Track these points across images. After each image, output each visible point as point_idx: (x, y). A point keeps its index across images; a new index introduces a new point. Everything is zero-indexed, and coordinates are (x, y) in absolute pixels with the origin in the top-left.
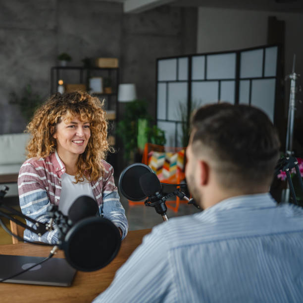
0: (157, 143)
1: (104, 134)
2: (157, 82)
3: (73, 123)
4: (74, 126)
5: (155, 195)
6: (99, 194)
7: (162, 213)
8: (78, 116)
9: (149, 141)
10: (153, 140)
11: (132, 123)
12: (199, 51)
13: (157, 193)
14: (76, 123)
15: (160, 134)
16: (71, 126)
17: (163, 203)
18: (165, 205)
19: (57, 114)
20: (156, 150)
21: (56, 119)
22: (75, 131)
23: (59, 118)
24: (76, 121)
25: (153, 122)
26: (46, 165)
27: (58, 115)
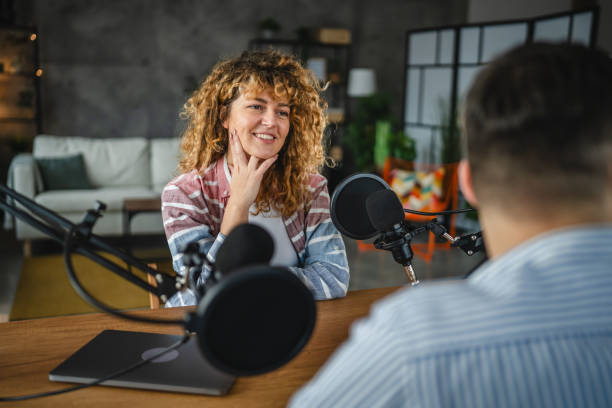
0: (404, 157)
1: (317, 134)
2: (406, 67)
3: (260, 100)
4: (259, 107)
5: (394, 230)
6: (299, 232)
7: (404, 261)
8: (269, 90)
9: (392, 155)
10: (398, 153)
11: (368, 128)
12: (472, 19)
13: (397, 226)
14: (265, 102)
15: (408, 144)
16: (256, 107)
17: (406, 245)
18: (409, 247)
19: (234, 81)
20: (402, 167)
21: (230, 91)
22: (261, 117)
23: (235, 90)
24: (266, 97)
25: (399, 126)
26: (205, 186)
27: (235, 83)
